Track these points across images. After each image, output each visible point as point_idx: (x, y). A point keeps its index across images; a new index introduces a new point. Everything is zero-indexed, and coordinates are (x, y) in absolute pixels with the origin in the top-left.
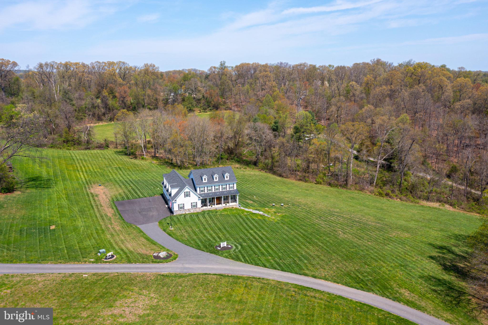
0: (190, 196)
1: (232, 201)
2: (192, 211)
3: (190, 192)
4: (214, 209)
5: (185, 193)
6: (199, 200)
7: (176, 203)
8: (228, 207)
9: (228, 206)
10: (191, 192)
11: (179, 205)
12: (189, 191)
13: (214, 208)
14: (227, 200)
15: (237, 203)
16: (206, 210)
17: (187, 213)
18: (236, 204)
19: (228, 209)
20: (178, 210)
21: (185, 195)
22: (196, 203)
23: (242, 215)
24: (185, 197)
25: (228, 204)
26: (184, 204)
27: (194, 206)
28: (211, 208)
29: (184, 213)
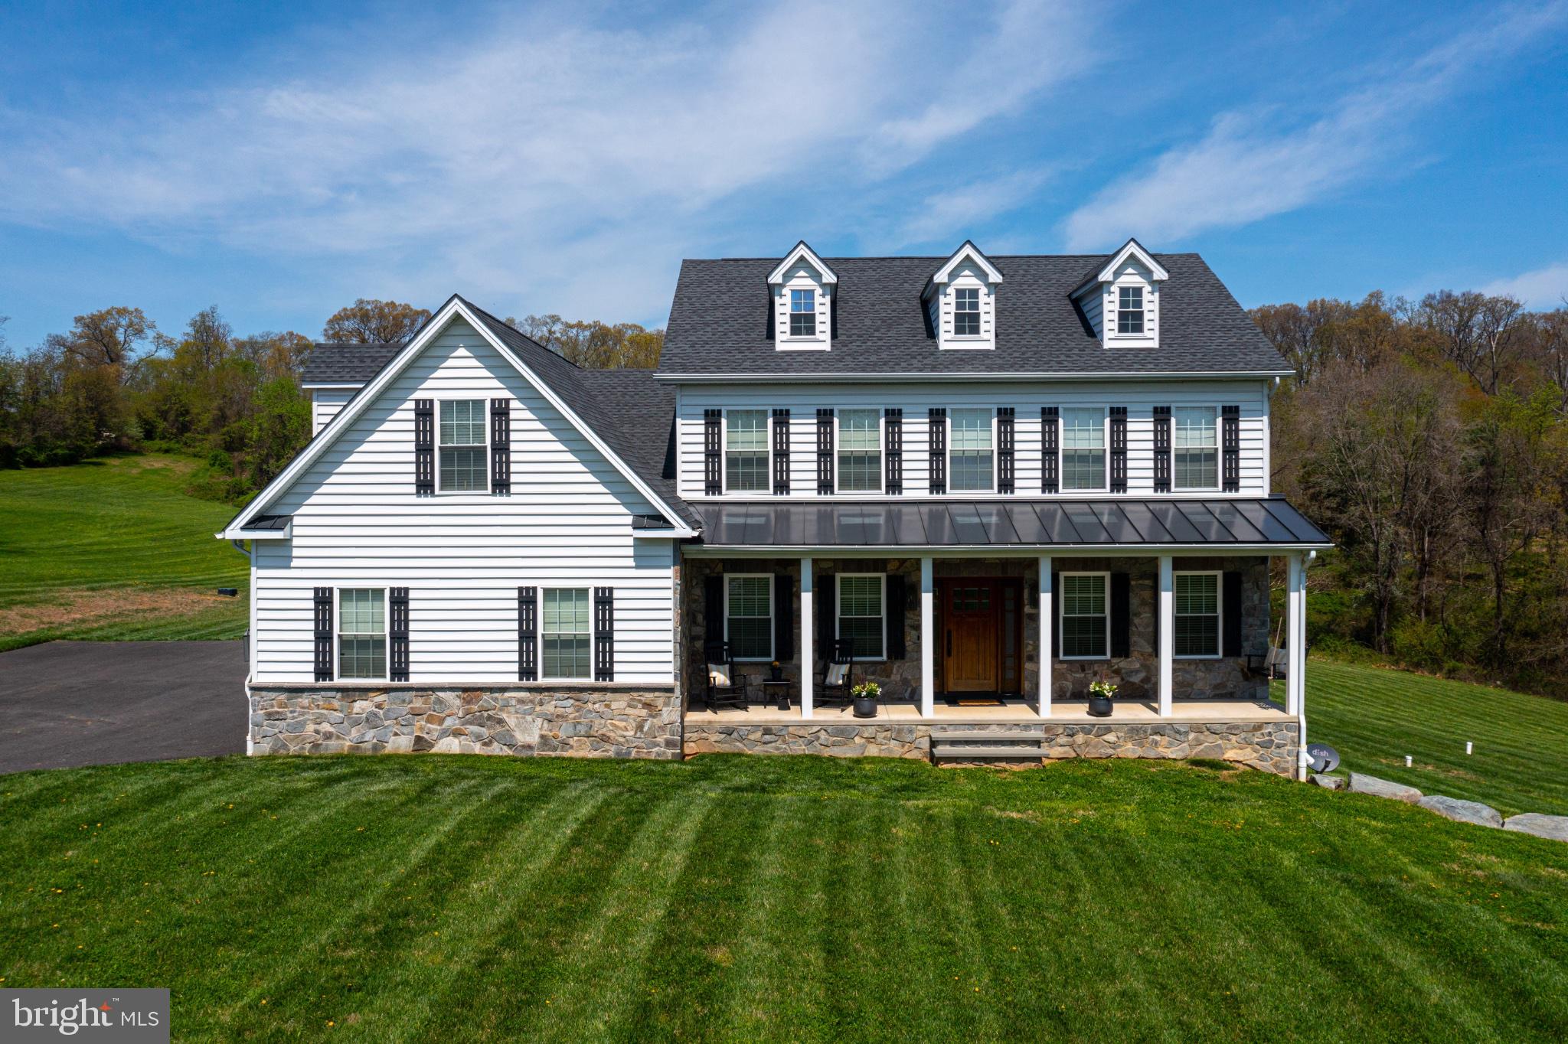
0: (502, 485)
1: (1203, 680)
2: (528, 731)
3: (501, 411)
4: (895, 750)
5: (424, 412)
6: (645, 554)
7: (280, 554)
8: (1130, 750)
9: (1136, 731)
10: (520, 416)
11: (323, 599)
12: (488, 388)
13: (897, 731)
14: (1122, 649)
15: (1282, 706)
16: (775, 748)
17: (451, 745)
18: (1273, 714)
19: (1120, 767)
20: (309, 679)
21: (424, 449)
22: (605, 600)
23: (1426, 875)
24: (424, 486)
25: (1125, 712)
26: (400, 600)
27: (565, 648)
28: (843, 732)
29: (401, 743)
